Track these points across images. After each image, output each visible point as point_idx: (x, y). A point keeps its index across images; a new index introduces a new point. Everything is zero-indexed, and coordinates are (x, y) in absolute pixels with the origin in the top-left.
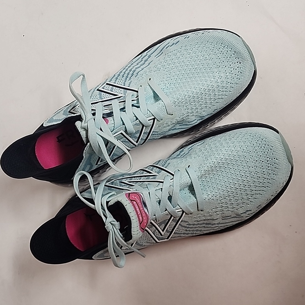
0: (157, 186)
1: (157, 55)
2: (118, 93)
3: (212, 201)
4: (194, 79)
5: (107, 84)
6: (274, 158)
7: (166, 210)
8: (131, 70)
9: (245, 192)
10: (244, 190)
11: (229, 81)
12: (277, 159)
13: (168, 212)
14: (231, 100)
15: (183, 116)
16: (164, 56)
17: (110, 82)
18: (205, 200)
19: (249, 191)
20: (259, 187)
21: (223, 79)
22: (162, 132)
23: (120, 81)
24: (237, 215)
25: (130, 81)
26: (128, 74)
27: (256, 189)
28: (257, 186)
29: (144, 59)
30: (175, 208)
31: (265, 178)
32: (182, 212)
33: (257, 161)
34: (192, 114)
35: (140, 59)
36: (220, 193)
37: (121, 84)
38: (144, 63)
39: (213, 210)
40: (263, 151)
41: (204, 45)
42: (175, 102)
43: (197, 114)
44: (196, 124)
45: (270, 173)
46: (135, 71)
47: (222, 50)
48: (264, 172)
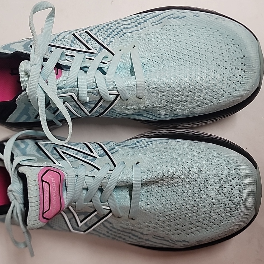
0: (90, 172)
1: (155, 22)
2: (92, 47)
3: (149, 213)
4: (183, 68)
5: (86, 32)
6: (240, 198)
7: (91, 201)
8: (118, 28)
9: (190, 219)
10: (190, 217)
11: (223, 87)
12: (242, 200)
13: (92, 205)
14: (217, 110)
15: (154, 105)
16: (162, 27)
17: (90, 31)
18: (141, 208)
19: (196, 220)
20: (208, 221)
21: (217, 82)
22: (123, 113)
23: (102, 35)
24: (170, 240)
25: (111, 40)
26: (114, 31)
27: (203, 222)
28: (206, 219)
29: (138, 21)
30: (102, 203)
31: (219, 215)
32: (109, 211)
33: (218, 191)
34: (165, 108)
35: (135, 20)
36: (161, 208)
37: (102, 38)
38: (136, 26)
39: (146, 223)
40: (230, 183)
41: (212, 33)
42: (149, 86)
43: (171, 109)
44: (166, 119)
45: (227, 211)
46: (122, 30)
47: (230, 47)
48: (221, 207)
